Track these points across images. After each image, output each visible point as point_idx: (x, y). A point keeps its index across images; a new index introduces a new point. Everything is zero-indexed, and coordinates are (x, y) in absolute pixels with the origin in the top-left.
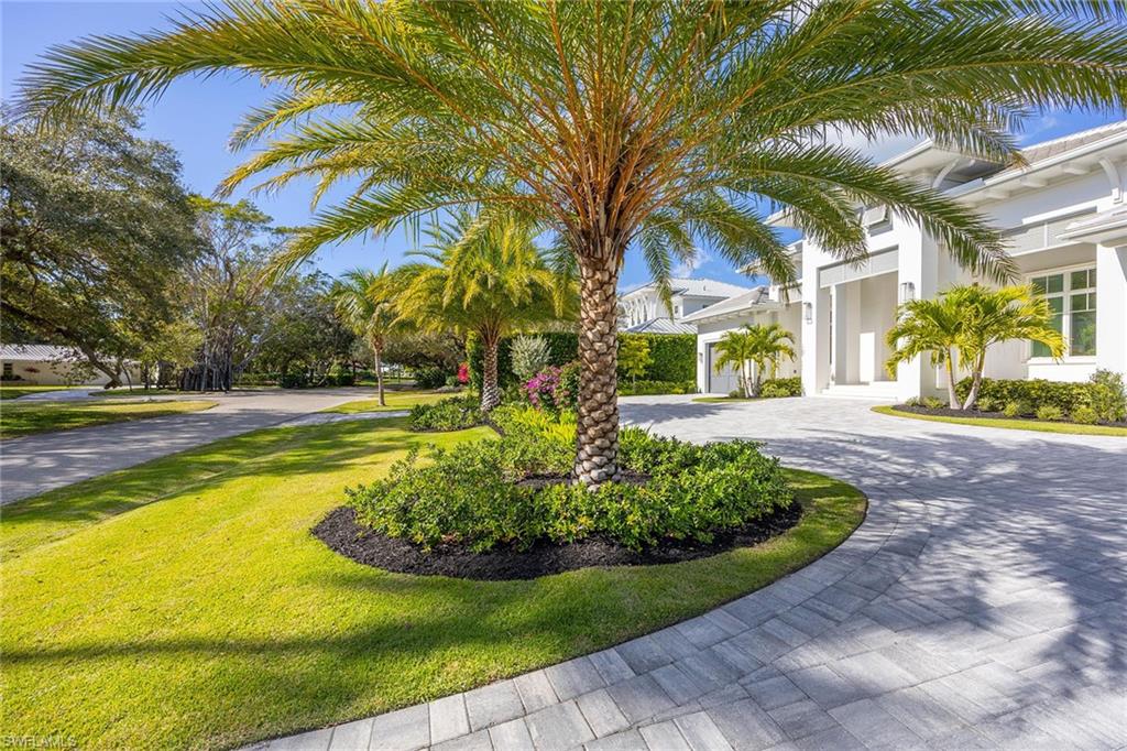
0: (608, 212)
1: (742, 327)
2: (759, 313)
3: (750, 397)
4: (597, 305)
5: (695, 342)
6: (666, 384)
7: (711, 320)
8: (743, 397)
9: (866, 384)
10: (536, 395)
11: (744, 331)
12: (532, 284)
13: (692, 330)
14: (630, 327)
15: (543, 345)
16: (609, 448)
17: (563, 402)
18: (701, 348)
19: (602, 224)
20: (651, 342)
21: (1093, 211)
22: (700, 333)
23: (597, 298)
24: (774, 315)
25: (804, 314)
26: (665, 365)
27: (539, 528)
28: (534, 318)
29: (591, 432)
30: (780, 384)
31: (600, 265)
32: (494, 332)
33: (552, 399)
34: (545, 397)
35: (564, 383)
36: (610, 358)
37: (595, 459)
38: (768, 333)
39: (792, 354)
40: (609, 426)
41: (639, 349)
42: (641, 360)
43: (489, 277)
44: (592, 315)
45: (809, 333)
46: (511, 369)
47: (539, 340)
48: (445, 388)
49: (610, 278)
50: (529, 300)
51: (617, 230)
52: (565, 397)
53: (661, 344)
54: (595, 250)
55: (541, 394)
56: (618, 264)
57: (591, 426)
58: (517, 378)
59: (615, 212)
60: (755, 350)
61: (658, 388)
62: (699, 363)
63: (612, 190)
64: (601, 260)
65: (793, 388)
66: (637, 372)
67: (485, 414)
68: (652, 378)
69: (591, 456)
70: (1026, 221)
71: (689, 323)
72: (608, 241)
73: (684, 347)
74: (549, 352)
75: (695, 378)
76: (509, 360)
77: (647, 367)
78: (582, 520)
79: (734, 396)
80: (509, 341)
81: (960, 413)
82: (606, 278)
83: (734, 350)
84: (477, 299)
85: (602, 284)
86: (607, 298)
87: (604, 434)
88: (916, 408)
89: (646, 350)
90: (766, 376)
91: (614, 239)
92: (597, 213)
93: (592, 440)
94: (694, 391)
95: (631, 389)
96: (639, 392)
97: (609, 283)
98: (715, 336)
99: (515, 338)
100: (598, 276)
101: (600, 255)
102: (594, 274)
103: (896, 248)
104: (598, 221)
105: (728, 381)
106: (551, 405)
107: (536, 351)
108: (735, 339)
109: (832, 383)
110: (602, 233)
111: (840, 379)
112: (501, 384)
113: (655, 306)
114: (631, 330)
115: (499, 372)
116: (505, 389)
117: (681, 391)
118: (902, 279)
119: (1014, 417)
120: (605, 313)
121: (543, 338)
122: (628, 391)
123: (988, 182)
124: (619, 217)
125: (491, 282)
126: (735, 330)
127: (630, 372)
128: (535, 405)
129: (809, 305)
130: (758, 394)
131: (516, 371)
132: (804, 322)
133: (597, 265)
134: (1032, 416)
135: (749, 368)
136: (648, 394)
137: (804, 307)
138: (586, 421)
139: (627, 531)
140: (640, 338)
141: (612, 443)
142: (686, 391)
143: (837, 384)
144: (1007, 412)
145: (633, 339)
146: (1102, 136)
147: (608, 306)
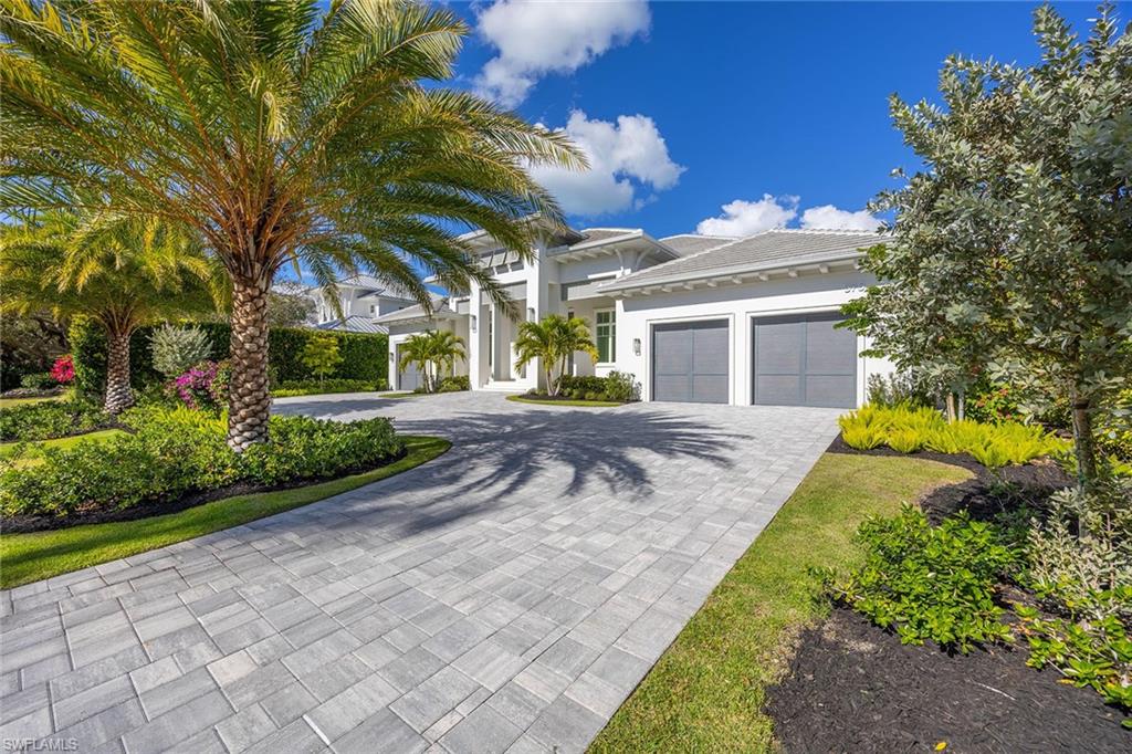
0: (257, 244)
1: (422, 332)
2: (440, 320)
3: (431, 392)
4: (248, 313)
5: (387, 342)
6: (358, 382)
7: (401, 323)
8: (425, 393)
9: (514, 380)
10: (189, 391)
11: (425, 335)
12: (183, 271)
13: (385, 330)
14: (321, 322)
15: (201, 338)
16: (259, 425)
17: (221, 396)
18: (392, 349)
19: (252, 252)
20: (341, 340)
21: (614, 277)
22: (391, 334)
23: (248, 308)
24: (453, 323)
25: (471, 325)
26: (358, 364)
27: (187, 482)
28: (189, 309)
29: (242, 413)
30: (456, 381)
31: (250, 283)
32: (125, 319)
33: (209, 394)
34: (201, 393)
35: (222, 377)
36: (260, 356)
37: (246, 434)
38: (444, 338)
39: (463, 356)
40: (259, 408)
41: (327, 347)
42: (329, 358)
43: (118, 258)
44: (243, 322)
45: (474, 339)
46: (151, 364)
47: (195, 332)
48: (21, 391)
49: (261, 294)
50: (178, 289)
51: (267, 258)
52: (223, 390)
53: (353, 342)
54: (246, 270)
55: (195, 389)
56: (268, 282)
57: (241, 408)
58: (161, 377)
59: (263, 245)
60: (435, 353)
61: (349, 387)
62: (390, 362)
63: (261, 227)
64: (252, 279)
65: (462, 384)
66: (324, 370)
67: (110, 417)
68: (344, 377)
69: (242, 432)
70: (590, 277)
71: (381, 324)
72: (258, 266)
73: (376, 347)
74: (209, 346)
75: (387, 377)
76: (148, 355)
77: (337, 366)
78: (228, 470)
79: (418, 392)
80: (149, 331)
81: (553, 398)
82: (257, 293)
83: (416, 351)
84: (97, 281)
85: (252, 298)
86: (258, 309)
87: (255, 414)
88: (531, 396)
89: (335, 348)
90: (444, 374)
91: (263, 265)
92: (246, 244)
93: (244, 419)
94: (385, 388)
95: (318, 387)
96: (328, 390)
97: (259, 297)
98: (401, 338)
99: (158, 327)
100: (249, 291)
101: (250, 275)
102: (245, 290)
103: (525, 282)
104: (248, 249)
105: (413, 378)
106: (208, 401)
107: (191, 344)
108: (417, 341)
109: (491, 380)
110: (252, 258)
111: (497, 378)
112: (136, 383)
113: (349, 303)
114: (320, 327)
115: (131, 369)
116: (140, 390)
117: (371, 388)
118: (528, 306)
119: (576, 399)
120: (255, 321)
121: (201, 330)
122: (314, 390)
123: (571, 248)
124: (268, 248)
125: (119, 263)
126: (417, 334)
127: (317, 370)
128: (188, 403)
129: (474, 317)
130: (436, 391)
131: (159, 367)
132: (471, 331)
133: (249, 282)
134: (583, 398)
135: (431, 368)
136: (337, 392)
137: (471, 318)
138: (237, 405)
139: (266, 474)
140: (330, 336)
141: (262, 421)
142: (378, 389)
143: (495, 380)
144: (573, 397)
145: (320, 337)
146: (617, 234)
147: (259, 316)
